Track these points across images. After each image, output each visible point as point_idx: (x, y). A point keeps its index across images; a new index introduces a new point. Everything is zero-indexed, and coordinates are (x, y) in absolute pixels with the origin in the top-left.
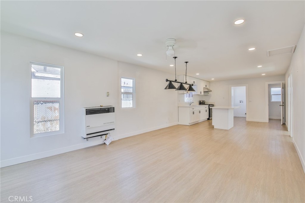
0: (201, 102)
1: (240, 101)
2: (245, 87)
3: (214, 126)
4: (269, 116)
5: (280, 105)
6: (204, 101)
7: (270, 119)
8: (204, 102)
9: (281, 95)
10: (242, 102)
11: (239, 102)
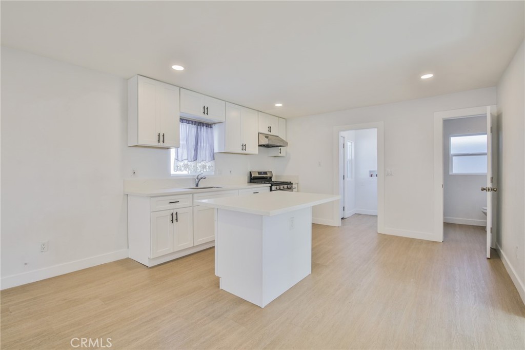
0: (255, 175)
1: (370, 171)
2: (376, 130)
3: (218, 278)
4: (445, 214)
5: (483, 189)
6: (266, 173)
7: (447, 225)
8: (269, 175)
9: (486, 156)
10: (374, 174)
11: (368, 175)
